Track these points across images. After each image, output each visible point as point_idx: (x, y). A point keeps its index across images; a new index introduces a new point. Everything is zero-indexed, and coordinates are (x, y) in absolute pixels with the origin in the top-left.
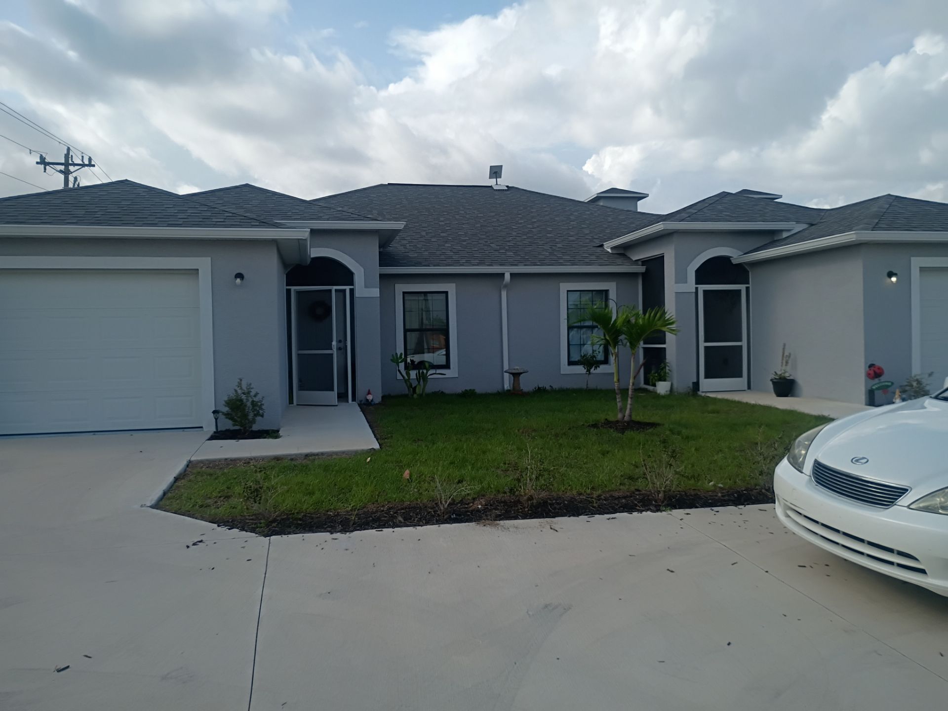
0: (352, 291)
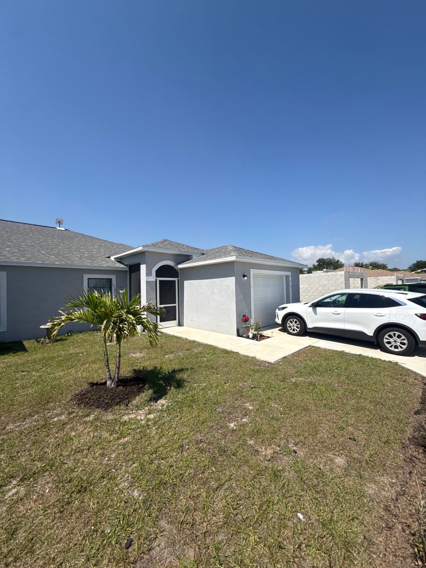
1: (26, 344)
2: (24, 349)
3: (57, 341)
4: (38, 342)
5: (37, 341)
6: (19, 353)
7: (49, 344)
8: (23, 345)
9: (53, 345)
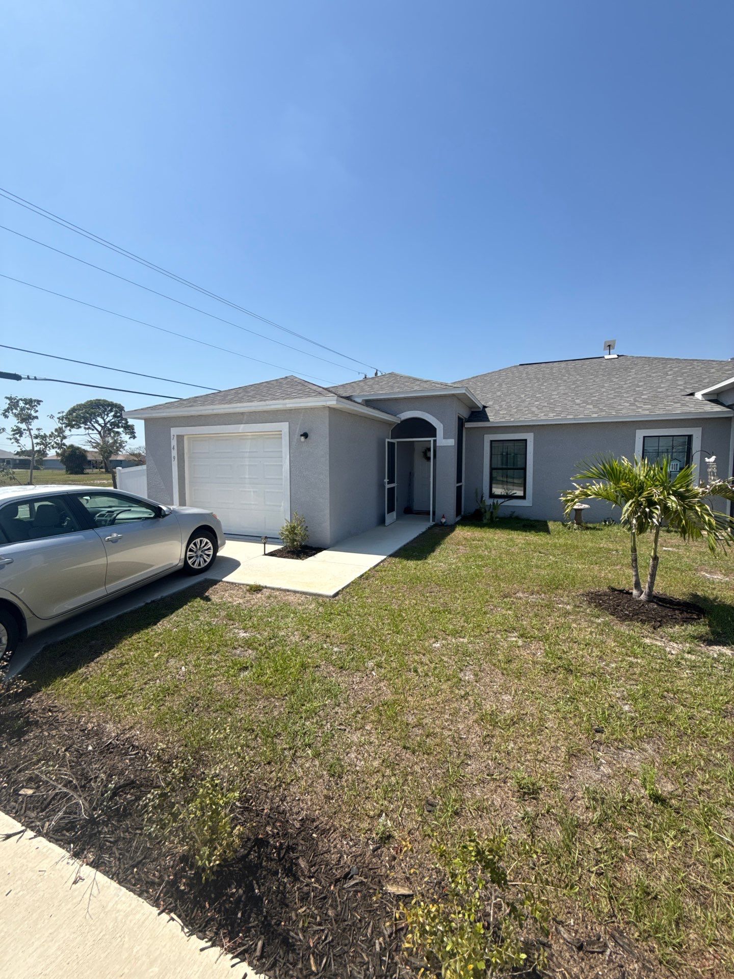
0: (435, 441)
1: (551, 525)
2: (547, 530)
3: (587, 528)
4: (565, 526)
5: (563, 524)
6: (541, 533)
7: (577, 531)
8: (547, 526)
9: (581, 534)
